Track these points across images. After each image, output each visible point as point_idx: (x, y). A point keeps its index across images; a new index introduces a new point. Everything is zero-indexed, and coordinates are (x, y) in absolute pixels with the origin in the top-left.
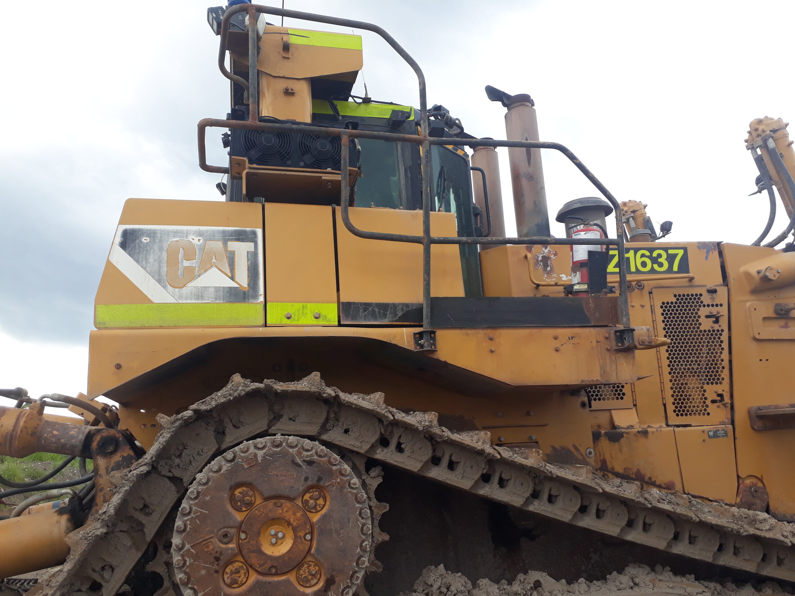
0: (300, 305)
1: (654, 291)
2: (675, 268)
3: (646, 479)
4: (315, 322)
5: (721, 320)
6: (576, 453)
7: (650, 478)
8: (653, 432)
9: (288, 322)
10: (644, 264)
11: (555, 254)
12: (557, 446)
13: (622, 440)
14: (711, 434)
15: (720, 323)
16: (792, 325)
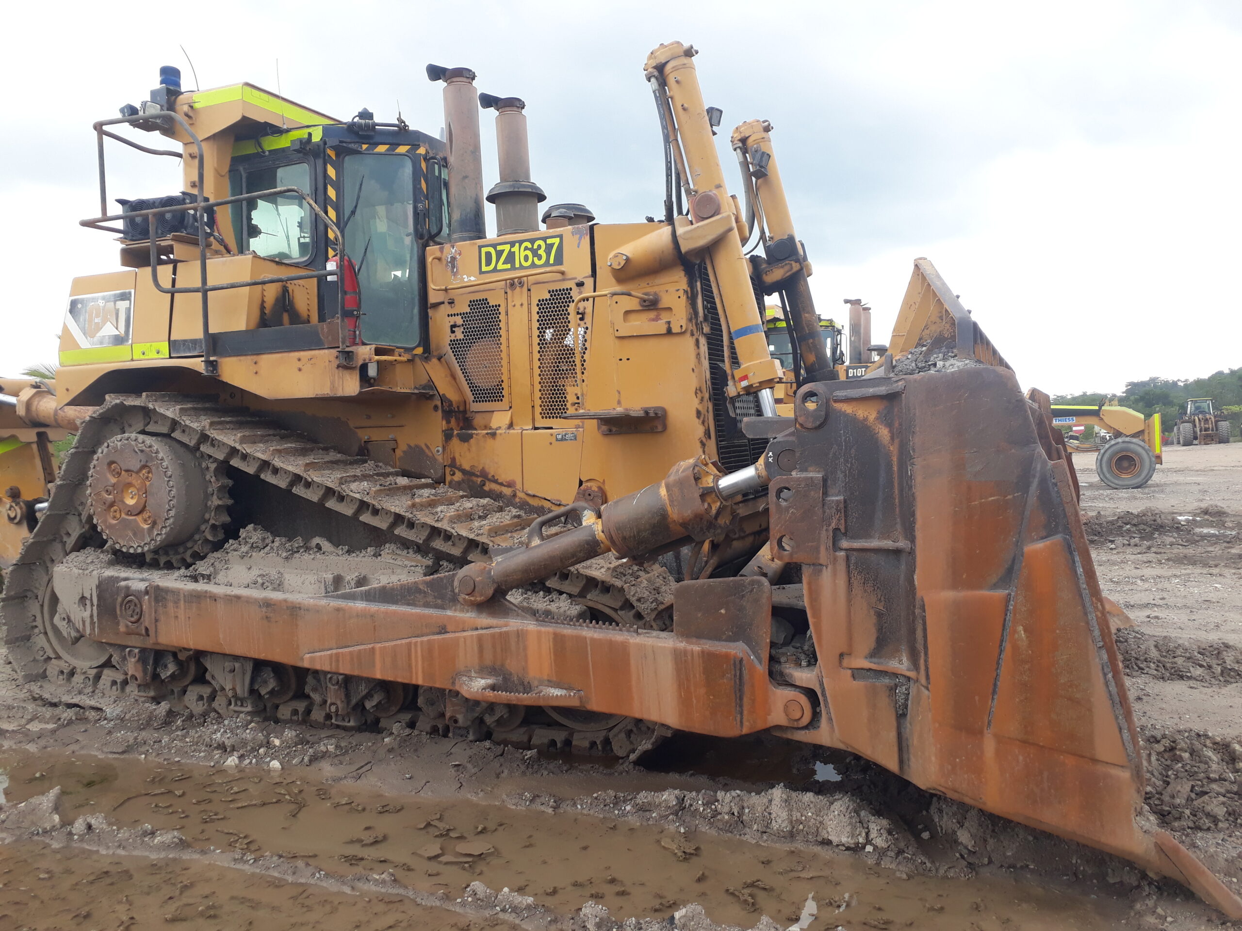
0: (148, 344)
1: (533, 289)
2: (552, 261)
3: (490, 476)
4: (156, 356)
5: (586, 316)
6: (427, 451)
7: (493, 476)
8: (501, 434)
9: (142, 357)
10: (526, 258)
11: (460, 254)
12: (412, 445)
13: (472, 441)
14: (560, 437)
15: (585, 320)
16: (665, 317)
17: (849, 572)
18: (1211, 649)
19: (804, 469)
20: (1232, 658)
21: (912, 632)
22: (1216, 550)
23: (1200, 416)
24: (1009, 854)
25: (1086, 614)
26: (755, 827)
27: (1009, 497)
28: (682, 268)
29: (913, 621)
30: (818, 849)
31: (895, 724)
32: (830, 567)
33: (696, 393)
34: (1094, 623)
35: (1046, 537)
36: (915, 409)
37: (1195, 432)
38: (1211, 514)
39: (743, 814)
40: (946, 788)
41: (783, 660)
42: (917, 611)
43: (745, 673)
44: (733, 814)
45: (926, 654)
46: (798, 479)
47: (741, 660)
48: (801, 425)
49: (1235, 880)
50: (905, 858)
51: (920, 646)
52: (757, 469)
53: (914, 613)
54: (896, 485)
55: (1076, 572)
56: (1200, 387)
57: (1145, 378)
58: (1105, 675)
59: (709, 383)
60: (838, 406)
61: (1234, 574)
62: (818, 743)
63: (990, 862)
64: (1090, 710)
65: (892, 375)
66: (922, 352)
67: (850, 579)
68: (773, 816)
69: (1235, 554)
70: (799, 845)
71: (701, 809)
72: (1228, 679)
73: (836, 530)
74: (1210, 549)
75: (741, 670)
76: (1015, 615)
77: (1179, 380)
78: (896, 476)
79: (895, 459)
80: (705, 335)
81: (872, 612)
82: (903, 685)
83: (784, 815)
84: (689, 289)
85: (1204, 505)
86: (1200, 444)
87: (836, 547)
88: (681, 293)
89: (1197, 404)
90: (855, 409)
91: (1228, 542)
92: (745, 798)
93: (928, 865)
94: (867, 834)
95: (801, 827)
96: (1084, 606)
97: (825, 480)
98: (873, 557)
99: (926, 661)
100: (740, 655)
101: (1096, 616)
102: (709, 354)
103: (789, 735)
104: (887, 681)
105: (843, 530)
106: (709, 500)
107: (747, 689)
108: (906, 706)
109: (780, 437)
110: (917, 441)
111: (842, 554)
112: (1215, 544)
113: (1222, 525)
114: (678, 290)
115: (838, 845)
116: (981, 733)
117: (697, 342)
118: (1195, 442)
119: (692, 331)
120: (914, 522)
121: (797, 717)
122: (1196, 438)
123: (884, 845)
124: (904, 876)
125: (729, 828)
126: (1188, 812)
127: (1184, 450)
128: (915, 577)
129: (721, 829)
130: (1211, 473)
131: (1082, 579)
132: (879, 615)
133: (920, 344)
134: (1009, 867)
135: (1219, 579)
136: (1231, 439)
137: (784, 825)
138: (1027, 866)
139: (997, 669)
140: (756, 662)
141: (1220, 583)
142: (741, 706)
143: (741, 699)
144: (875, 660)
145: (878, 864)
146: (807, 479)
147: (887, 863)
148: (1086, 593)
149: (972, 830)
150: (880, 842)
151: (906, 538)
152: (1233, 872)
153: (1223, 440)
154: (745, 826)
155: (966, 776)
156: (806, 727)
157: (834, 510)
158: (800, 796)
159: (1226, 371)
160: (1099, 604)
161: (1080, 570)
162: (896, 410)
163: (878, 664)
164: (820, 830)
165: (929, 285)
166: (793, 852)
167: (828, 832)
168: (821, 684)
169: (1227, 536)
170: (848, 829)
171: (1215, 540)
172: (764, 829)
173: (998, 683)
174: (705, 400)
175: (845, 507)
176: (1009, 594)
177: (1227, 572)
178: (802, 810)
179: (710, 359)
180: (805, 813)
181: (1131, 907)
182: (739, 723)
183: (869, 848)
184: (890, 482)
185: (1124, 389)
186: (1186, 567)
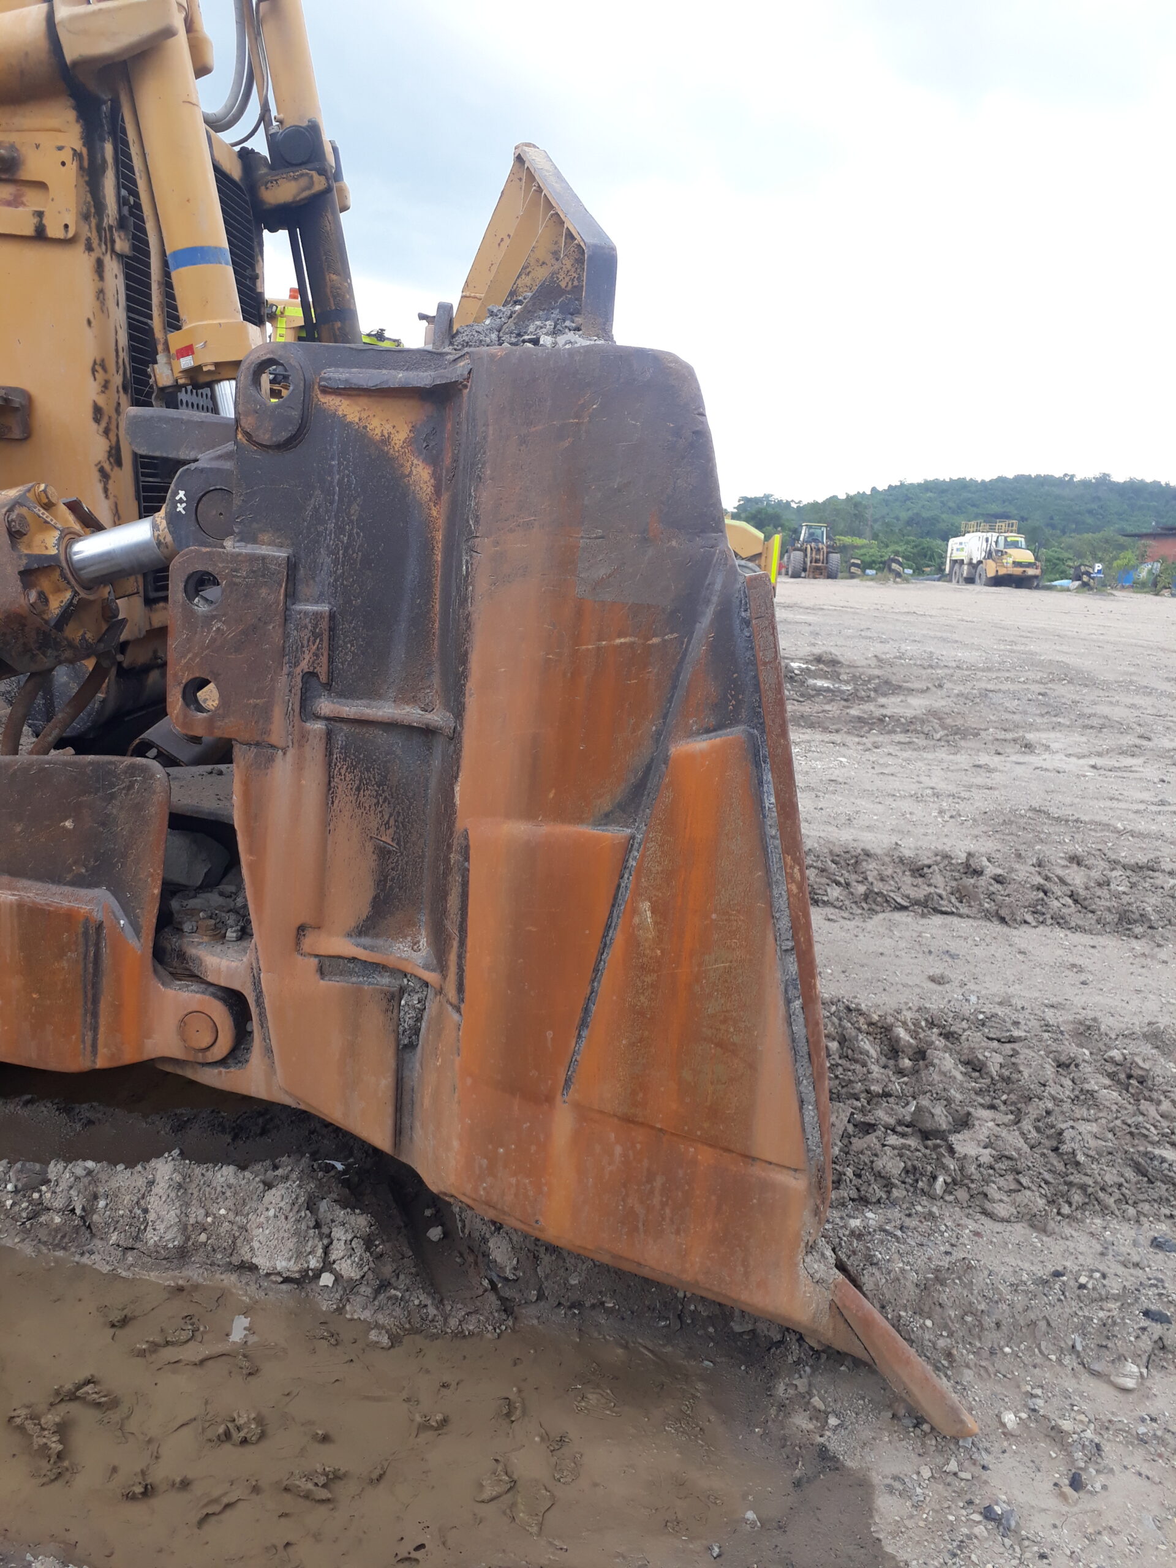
16: (34, 200)
17: (329, 765)
18: (848, 856)
19: (249, 537)
20: (876, 873)
21: (441, 894)
22: (834, 709)
23: (813, 544)
24: (574, 1282)
25: (769, 885)
26: (114, 1238)
27: (655, 640)
28: (70, 102)
29: (445, 875)
30: (230, 1279)
31: (392, 1063)
32: (291, 752)
33: (94, 371)
34: (782, 903)
35: (715, 730)
36: (486, 425)
37: (805, 563)
38: (824, 662)
39: (93, 1211)
40: (474, 1200)
41: (187, 927)
42: (454, 857)
43: (105, 951)
44: (73, 1211)
45: (462, 943)
46: (235, 557)
47: (100, 927)
48: (247, 434)
49: (929, 1323)
50: (389, 1298)
51: (452, 928)
52: (155, 527)
53: (447, 860)
54: (437, 591)
55: (761, 801)
56: (815, 511)
57: (759, 494)
58: (788, 1002)
59: (124, 355)
60: (331, 402)
61: (858, 743)
62: (245, 1092)
63: (541, 1297)
64: (752, 1067)
65: (448, 349)
66: (513, 313)
67: (330, 778)
68: (151, 1216)
69: (854, 717)
70: (193, 1273)
71: (9, 1203)
72: (874, 906)
73: (310, 676)
74: (827, 707)
75: (97, 945)
76: (638, 878)
77: (792, 501)
78: (438, 572)
79: (439, 536)
80: (120, 257)
81: (369, 847)
82: (414, 990)
83: (171, 1215)
84: (85, 151)
85: (817, 651)
86: (809, 577)
87: (306, 712)
88: (67, 155)
89: (812, 530)
90: (364, 415)
91: (846, 700)
92: (103, 1176)
93: (432, 1311)
94: (326, 1250)
95: (203, 1237)
96: (768, 871)
97: (292, 566)
98: (381, 738)
99: (461, 957)
100: (98, 915)
101: (788, 891)
102: (129, 298)
103: (189, 1074)
104: (385, 980)
105: (323, 678)
106: (45, 584)
107: (106, 982)
108: (417, 1031)
109: (206, 459)
110: (484, 497)
111: (319, 726)
112: (832, 700)
113: (836, 677)
114: (60, 148)
115: (268, 1275)
116: (549, 1099)
117: (99, 267)
118: (803, 574)
119: (88, 239)
120: (464, 675)
121: (204, 1045)
122: (805, 570)
123: (355, 1274)
124: (385, 1340)
125: (60, 1239)
126: (849, 1172)
127: (792, 583)
128: (457, 789)
129: (45, 1243)
130: (820, 613)
131: (773, 816)
132: (383, 853)
133: (513, 298)
134: (572, 1306)
135: (843, 749)
136: (840, 575)
137: (168, 1236)
138: (602, 1303)
139: (593, 981)
140: (129, 931)
141: (844, 756)
142: (95, 1015)
143: (95, 1001)
144: (366, 941)
145: (340, 1310)
146: (252, 558)
147: (356, 1310)
148: (775, 845)
149: (515, 1238)
150: (348, 1269)
151: (447, 706)
152: (926, 1309)
153: (831, 576)
154: (93, 1235)
155: (513, 1180)
156: (223, 1062)
157: (306, 634)
158: (210, 1173)
159: (842, 496)
160: (796, 870)
161: (770, 800)
162: (449, 426)
163: (372, 948)
164: (239, 1242)
165: (540, 190)
166: (181, 1289)
167: (252, 1249)
168: (257, 983)
169: (843, 692)
170: (291, 1244)
171: (832, 695)
172: (130, 1243)
173: (594, 1008)
174: (113, 388)
175: (332, 629)
176: (633, 838)
177: (852, 740)
178: (208, 1203)
179: (129, 309)
180: (213, 1209)
181: (769, 1392)
182: (89, 1048)
183: (327, 1279)
184: (425, 586)
185: (737, 504)
186: (804, 730)
